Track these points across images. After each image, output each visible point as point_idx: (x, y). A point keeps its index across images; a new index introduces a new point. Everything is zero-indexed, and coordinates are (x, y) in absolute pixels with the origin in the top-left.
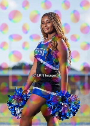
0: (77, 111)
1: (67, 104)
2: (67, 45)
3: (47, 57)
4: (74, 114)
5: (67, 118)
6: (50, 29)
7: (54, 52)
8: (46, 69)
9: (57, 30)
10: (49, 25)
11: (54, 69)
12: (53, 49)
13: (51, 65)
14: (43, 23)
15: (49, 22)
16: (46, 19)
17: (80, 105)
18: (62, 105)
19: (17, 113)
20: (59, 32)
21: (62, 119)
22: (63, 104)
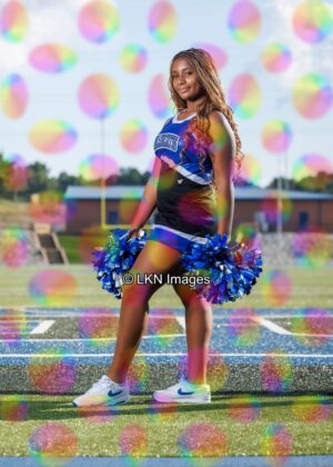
0: (254, 282)
1: (231, 267)
2: (233, 126)
3: (184, 154)
4: (247, 291)
5: (231, 299)
6: (191, 90)
7: (202, 143)
8: (180, 182)
9: (209, 90)
10: (190, 80)
11: (200, 181)
12: (199, 136)
13: (194, 173)
14: (174, 76)
15: (190, 73)
16: (181, 66)
17: (261, 270)
18: (219, 268)
19: (117, 285)
20: (213, 97)
21: (220, 303)
22: (222, 267)
